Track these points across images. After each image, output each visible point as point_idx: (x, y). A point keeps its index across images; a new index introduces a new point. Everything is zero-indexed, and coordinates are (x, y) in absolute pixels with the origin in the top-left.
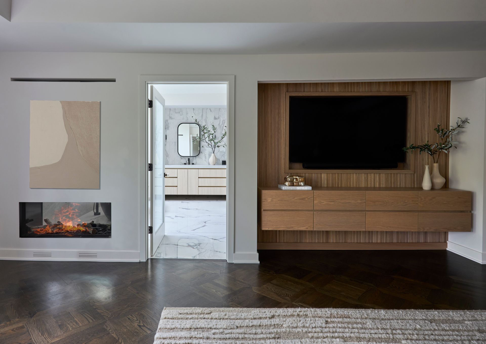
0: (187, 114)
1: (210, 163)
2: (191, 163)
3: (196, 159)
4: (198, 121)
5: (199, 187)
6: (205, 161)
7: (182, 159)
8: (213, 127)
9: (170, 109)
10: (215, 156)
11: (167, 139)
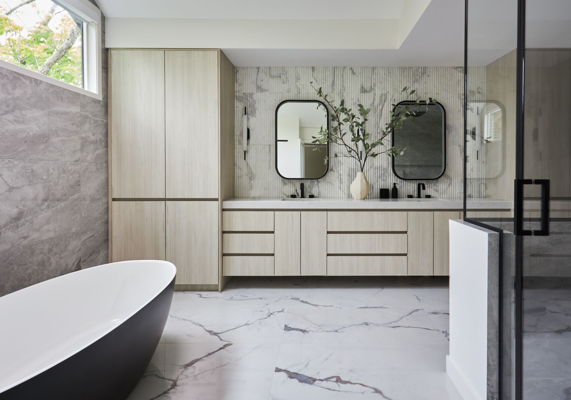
0: (298, 79)
1: (353, 195)
2: (307, 194)
3: (320, 184)
4: (324, 92)
5: (328, 255)
6: (340, 189)
7: (285, 184)
8: (359, 108)
9: (258, 68)
10: (366, 178)
11: (251, 137)
